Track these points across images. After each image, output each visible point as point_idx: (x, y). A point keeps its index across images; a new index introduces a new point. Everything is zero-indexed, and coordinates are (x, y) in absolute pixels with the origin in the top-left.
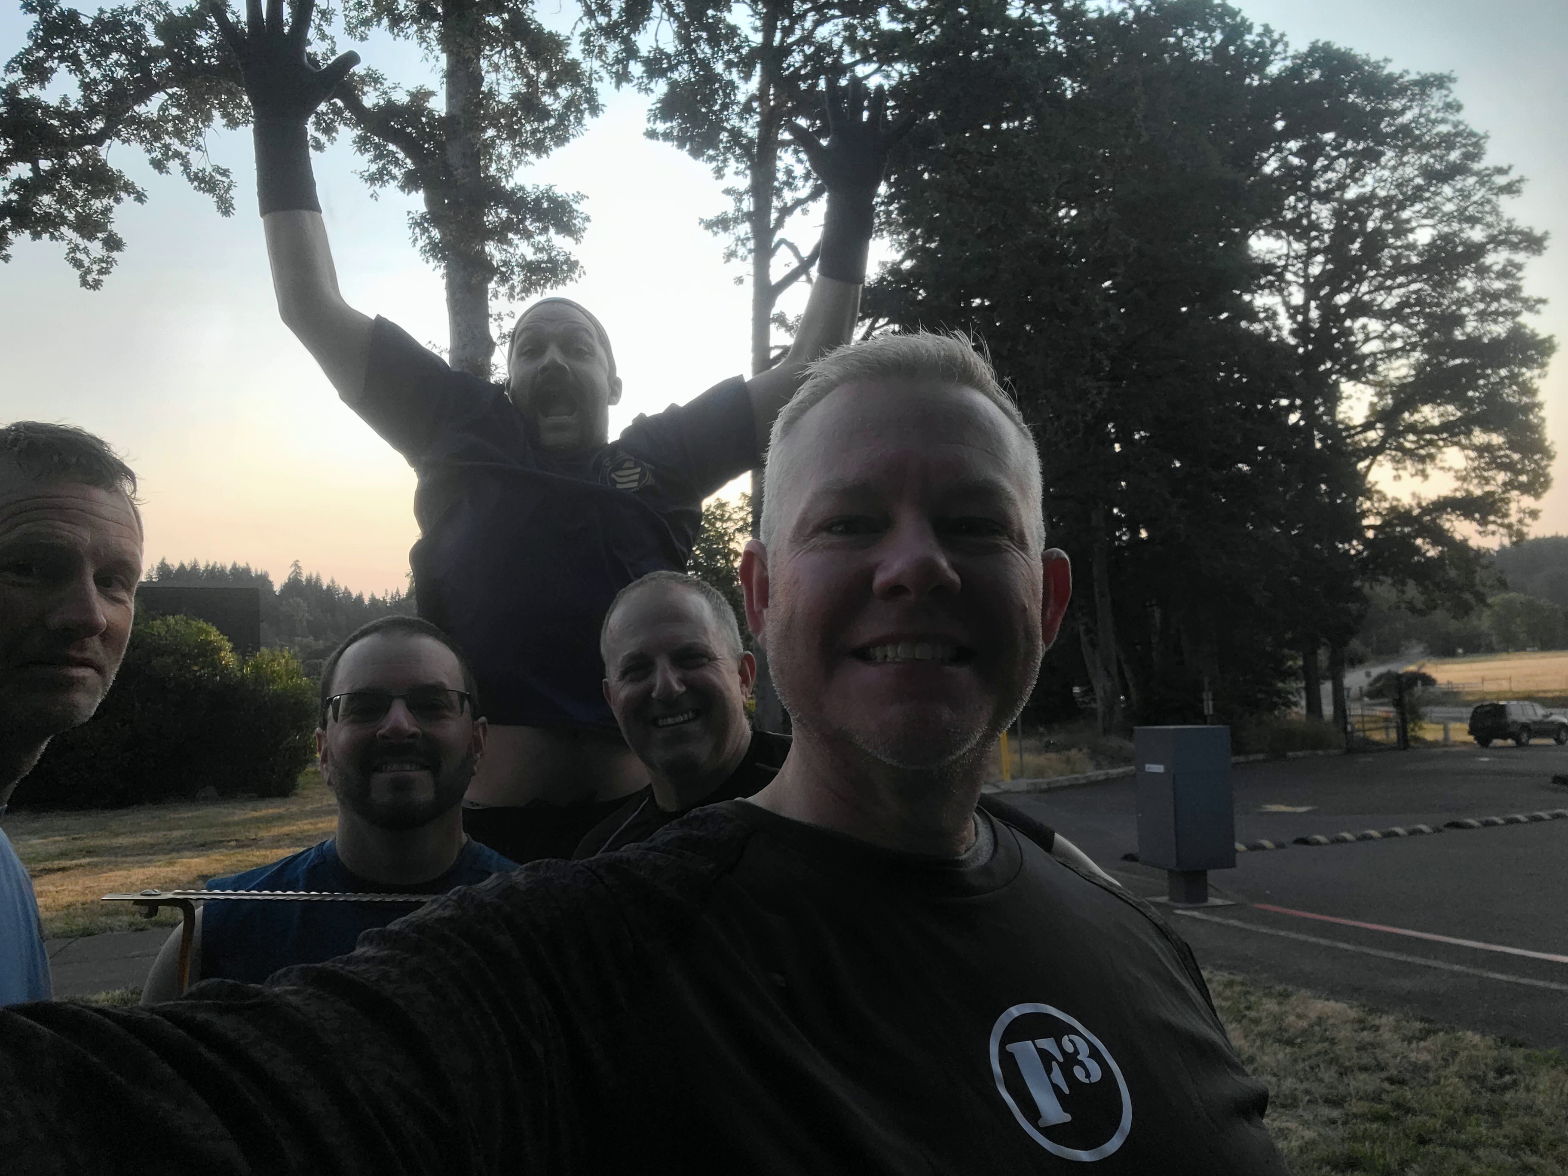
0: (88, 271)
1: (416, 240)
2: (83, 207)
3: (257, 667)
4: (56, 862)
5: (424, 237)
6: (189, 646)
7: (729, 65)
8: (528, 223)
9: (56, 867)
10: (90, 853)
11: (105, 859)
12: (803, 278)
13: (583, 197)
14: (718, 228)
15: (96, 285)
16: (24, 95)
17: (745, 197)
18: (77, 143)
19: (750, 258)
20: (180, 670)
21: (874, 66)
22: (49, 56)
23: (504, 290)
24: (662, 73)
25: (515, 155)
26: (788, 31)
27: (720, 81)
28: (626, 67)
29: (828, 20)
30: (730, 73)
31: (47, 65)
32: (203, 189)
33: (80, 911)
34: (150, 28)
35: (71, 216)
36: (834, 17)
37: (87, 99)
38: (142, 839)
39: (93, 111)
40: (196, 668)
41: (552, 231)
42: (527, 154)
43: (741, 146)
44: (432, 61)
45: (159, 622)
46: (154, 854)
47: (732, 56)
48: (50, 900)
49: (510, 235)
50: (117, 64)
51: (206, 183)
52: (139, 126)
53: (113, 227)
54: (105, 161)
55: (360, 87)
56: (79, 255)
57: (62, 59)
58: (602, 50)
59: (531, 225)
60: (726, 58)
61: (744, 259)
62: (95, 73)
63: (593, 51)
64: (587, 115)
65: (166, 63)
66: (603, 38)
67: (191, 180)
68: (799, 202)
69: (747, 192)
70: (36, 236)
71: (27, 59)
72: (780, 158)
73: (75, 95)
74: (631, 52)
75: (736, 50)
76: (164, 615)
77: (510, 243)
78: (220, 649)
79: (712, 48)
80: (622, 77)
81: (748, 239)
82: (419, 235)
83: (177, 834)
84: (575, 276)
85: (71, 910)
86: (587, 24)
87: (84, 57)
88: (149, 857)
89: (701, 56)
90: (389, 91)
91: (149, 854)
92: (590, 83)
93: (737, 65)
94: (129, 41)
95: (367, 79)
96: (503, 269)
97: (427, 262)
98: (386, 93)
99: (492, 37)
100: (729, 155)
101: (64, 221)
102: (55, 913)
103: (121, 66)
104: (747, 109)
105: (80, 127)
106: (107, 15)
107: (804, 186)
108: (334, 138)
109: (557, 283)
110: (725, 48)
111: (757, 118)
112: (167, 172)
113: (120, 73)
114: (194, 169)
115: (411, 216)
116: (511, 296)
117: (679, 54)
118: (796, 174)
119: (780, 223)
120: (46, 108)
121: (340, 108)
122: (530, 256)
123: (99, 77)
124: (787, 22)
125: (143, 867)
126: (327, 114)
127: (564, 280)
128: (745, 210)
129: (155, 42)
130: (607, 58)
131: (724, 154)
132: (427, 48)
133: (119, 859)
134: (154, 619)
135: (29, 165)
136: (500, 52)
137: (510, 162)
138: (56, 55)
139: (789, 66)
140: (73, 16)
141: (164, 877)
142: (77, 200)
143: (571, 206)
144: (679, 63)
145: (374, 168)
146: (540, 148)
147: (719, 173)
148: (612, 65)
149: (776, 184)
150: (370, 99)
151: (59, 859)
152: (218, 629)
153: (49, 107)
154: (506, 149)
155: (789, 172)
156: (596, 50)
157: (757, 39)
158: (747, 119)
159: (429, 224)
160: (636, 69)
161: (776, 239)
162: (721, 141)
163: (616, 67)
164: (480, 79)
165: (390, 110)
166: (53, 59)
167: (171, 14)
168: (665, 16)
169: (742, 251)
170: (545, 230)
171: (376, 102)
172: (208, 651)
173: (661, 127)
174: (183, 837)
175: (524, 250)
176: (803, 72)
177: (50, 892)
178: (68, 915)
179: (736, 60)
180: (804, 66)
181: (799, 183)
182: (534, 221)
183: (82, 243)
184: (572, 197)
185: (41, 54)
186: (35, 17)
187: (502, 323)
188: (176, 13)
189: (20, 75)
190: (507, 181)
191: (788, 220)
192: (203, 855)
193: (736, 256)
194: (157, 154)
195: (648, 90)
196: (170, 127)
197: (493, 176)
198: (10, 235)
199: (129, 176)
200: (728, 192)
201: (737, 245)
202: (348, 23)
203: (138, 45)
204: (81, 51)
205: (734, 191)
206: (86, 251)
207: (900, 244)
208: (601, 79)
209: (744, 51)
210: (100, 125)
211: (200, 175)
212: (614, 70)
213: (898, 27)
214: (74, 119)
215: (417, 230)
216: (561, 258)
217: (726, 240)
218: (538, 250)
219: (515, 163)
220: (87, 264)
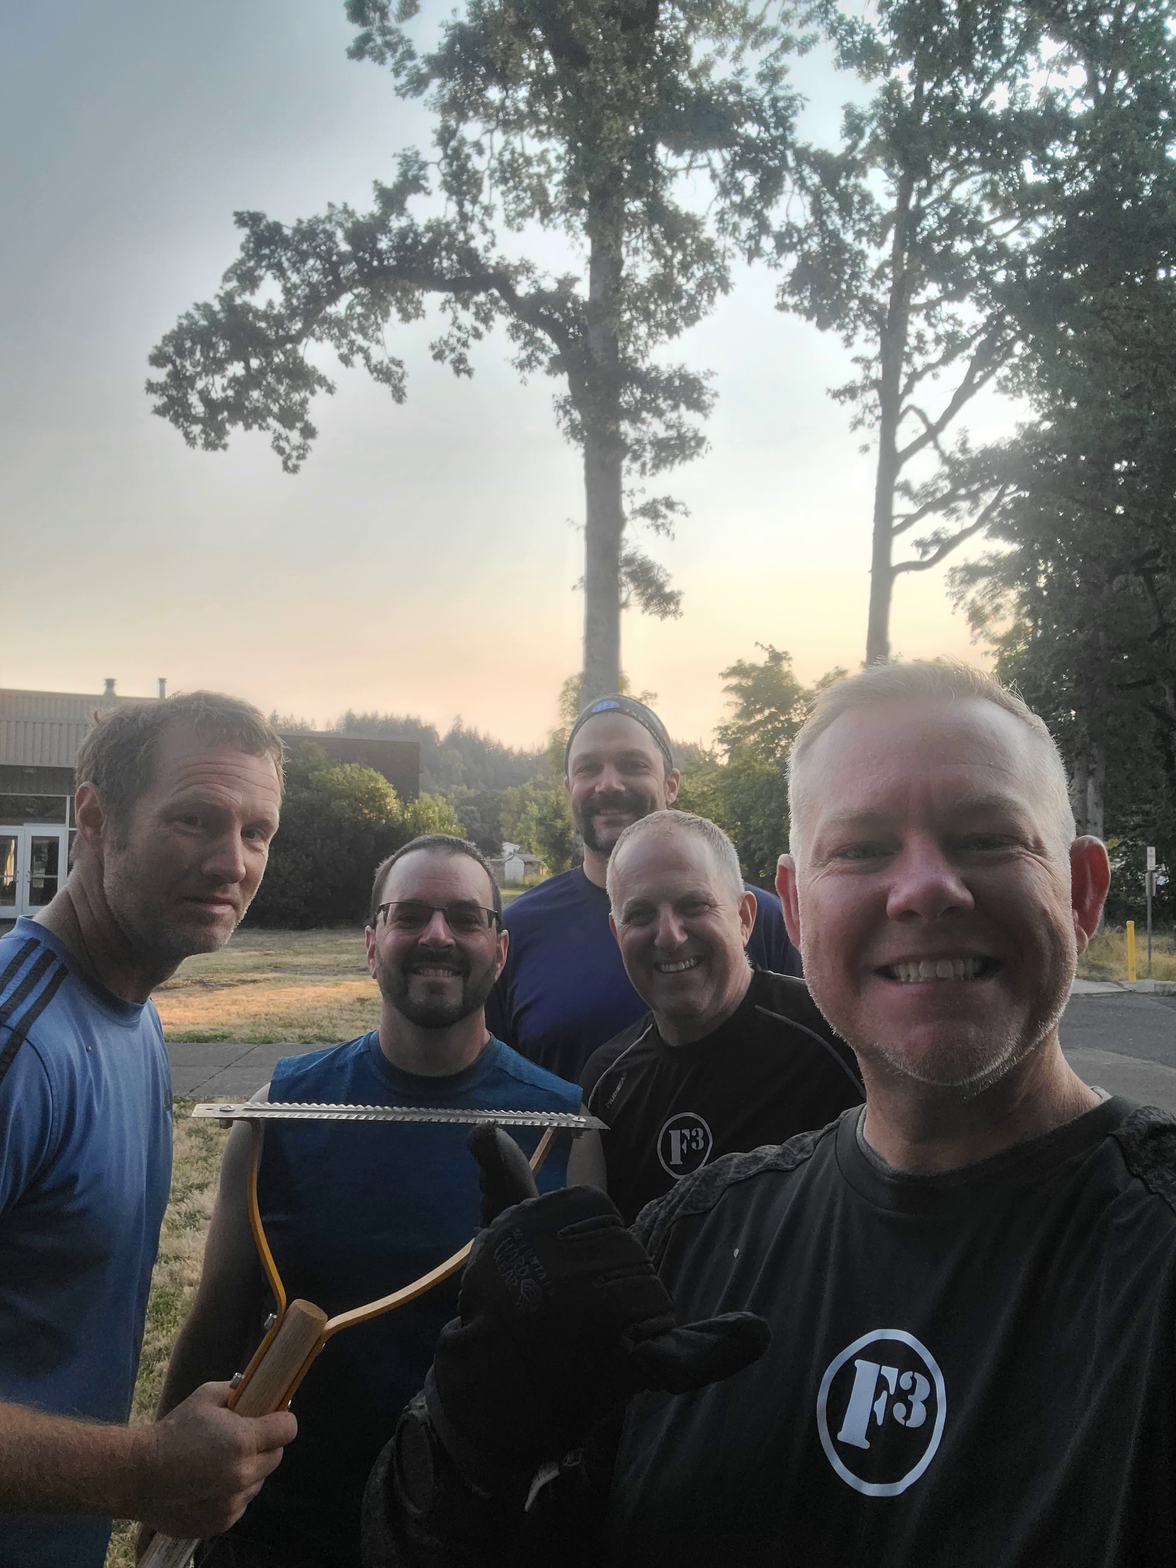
0: (289, 457)
1: (558, 423)
2: (285, 401)
3: (415, 813)
4: (250, 974)
5: (567, 419)
6: (361, 792)
7: (859, 234)
8: (660, 401)
9: (249, 979)
10: (276, 968)
11: (287, 975)
12: (931, 444)
13: (712, 374)
14: (845, 397)
15: (295, 469)
16: (238, 301)
17: (874, 364)
18: (281, 342)
19: (878, 425)
20: (354, 813)
21: (1014, 222)
22: (258, 266)
23: (636, 466)
24: (792, 247)
25: (650, 335)
26: (924, 193)
27: (849, 251)
28: (757, 243)
29: (967, 177)
30: (860, 242)
31: (256, 274)
32: (381, 380)
33: (263, 1021)
34: (340, 235)
35: (275, 408)
36: (973, 174)
37: (288, 301)
38: (317, 960)
39: (293, 313)
40: (366, 811)
41: (683, 407)
42: (661, 334)
43: (872, 313)
44: (578, 248)
45: (338, 769)
46: (326, 974)
47: (862, 225)
48: (242, 1009)
49: (644, 414)
50: (313, 269)
51: (383, 374)
52: (330, 324)
53: (310, 417)
54: (303, 358)
55: (514, 277)
56: (283, 444)
57: (269, 267)
58: (736, 228)
59: (663, 404)
60: (857, 228)
61: (871, 426)
62: (295, 278)
63: (726, 229)
64: (719, 291)
65: (353, 266)
66: (736, 215)
67: (372, 372)
68: (929, 367)
69: (876, 359)
70: (248, 427)
71: (241, 269)
72: (911, 323)
73: (279, 298)
74: (763, 226)
75: (867, 218)
76: (342, 763)
77: (643, 421)
78: (386, 795)
79: (842, 218)
80: (754, 253)
81: (876, 406)
82: (562, 417)
83: (345, 957)
84: (702, 451)
85: (257, 1018)
86: (724, 203)
87: (286, 264)
88: (321, 977)
89: (831, 227)
90: (539, 279)
91: (321, 974)
92: (723, 260)
93: (867, 234)
94: (323, 248)
95: (521, 269)
96: (636, 447)
97: (569, 442)
98: (536, 282)
99: (633, 221)
100: (859, 323)
101: (269, 412)
102: (244, 1021)
103: (317, 270)
104: (880, 274)
105: (283, 329)
106: (304, 225)
107: (935, 350)
108: (491, 326)
109: (684, 458)
110: (856, 216)
111: (889, 284)
112: (352, 366)
113: (315, 277)
114: (374, 361)
115: (556, 399)
116: (643, 471)
117: (808, 227)
118: (926, 339)
119: (909, 388)
120: (256, 313)
121: (496, 298)
122: (662, 433)
123: (298, 281)
124: (924, 183)
125: (315, 986)
126: (485, 304)
127: (691, 456)
128: (874, 377)
129: (344, 247)
130: (740, 234)
131: (854, 322)
132: (573, 236)
133: (298, 977)
134: (335, 767)
135: (242, 364)
136: (638, 237)
137: (646, 343)
138: (264, 264)
139: (923, 230)
140: (277, 228)
141: (330, 997)
142: (280, 395)
143: (700, 383)
144: (810, 236)
145: (524, 355)
146: (672, 329)
147: (848, 341)
148: (745, 242)
149: (907, 349)
150: (523, 288)
151: (252, 972)
152: (386, 777)
153: (257, 311)
154: (642, 330)
155: (920, 337)
156: (730, 228)
157: (889, 204)
158: (878, 286)
159: (571, 406)
160: (768, 243)
161: (904, 406)
162: (851, 309)
163: (748, 243)
164: (620, 263)
165: (541, 297)
166: (261, 267)
167: (358, 221)
168: (797, 189)
169: (869, 418)
170: (675, 407)
171: (527, 291)
172: (374, 798)
173: (791, 300)
174: (349, 961)
175: (656, 428)
176: (938, 233)
177: (243, 1001)
178: (254, 1023)
179: (867, 229)
180: (940, 227)
181: (930, 347)
182: (665, 400)
183: (284, 432)
184: (702, 375)
185: (252, 263)
186: (246, 231)
187: (634, 499)
188: (361, 219)
189: (234, 284)
190: (643, 361)
191: (918, 386)
192: (364, 979)
193: (864, 424)
194: (344, 350)
195: (777, 265)
196: (355, 324)
197: (630, 357)
198: (228, 426)
199: (322, 371)
200: (856, 360)
201: (864, 413)
202: (507, 216)
203: (330, 252)
204: (284, 259)
205: (863, 360)
206: (287, 439)
207: (1040, 404)
208: (733, 256)
209: (876, 219)
210: (299, 326)
211: (379, 367)
212: (747, 246)
213: (1045, 179)
214: (278, 321)
215: (561, 413)
216: (690, 434)
217: (853, 408)
218: (669, 427)
219: (651, 342)
220: (288, 450)
